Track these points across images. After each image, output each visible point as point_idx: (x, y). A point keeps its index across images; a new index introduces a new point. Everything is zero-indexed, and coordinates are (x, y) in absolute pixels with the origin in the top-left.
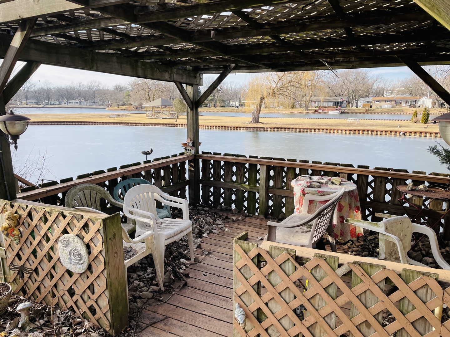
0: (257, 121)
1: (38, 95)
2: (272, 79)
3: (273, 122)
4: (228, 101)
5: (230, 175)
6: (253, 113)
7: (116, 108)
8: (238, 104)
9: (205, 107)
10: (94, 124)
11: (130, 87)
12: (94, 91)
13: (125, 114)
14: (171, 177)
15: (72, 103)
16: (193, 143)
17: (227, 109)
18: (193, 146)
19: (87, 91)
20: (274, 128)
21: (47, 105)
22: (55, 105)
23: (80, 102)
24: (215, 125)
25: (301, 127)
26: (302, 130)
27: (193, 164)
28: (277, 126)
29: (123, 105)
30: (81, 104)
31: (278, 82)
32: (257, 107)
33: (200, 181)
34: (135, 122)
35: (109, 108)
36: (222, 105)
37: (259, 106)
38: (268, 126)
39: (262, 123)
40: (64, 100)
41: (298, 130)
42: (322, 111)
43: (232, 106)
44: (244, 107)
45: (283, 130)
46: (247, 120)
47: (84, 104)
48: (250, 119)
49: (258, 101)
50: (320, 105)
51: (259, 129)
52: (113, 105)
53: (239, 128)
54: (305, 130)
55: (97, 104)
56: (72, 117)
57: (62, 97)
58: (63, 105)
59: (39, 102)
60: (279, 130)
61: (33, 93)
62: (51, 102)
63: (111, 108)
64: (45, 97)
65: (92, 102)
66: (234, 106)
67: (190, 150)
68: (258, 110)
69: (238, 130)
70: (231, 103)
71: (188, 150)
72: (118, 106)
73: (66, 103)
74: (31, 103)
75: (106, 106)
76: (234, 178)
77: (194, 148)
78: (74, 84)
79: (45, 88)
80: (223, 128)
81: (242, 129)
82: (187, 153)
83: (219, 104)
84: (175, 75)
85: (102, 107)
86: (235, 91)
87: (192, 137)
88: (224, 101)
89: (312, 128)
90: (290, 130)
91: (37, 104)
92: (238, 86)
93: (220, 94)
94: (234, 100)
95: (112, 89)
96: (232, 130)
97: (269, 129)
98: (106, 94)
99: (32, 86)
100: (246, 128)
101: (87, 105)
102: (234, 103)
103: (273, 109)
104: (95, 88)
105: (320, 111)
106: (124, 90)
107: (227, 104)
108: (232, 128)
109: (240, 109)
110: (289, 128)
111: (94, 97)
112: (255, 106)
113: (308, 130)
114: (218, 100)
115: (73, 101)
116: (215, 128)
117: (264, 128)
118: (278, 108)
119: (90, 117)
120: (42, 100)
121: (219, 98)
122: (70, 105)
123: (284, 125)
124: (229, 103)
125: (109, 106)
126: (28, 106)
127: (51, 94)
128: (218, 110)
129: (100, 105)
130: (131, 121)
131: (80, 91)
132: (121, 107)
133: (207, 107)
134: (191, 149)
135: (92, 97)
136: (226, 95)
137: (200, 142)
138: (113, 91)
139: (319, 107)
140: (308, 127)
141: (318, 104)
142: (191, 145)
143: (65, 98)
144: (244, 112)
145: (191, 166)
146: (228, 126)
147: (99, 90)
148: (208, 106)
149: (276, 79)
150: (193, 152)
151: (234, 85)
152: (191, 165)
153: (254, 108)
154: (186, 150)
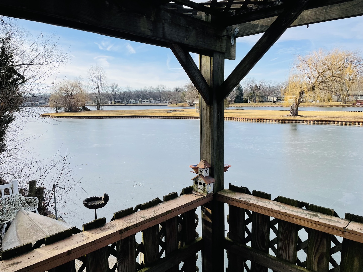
0: (296, 114)
1: (122, 96)
2: (311, 75)
3: (312, 115)
4: (267, 97)
5: (293, 247)
6: (292, 107)
7: (175, 105)
8: (275, 99)
9: (246, 102)
10: (155, 118)
11: (185, 89)
12: (160, 93)
13: (180, 109)
14: (163, 240)
15: (145, 101)
16: (212, 170)
17: (265, 103)
18: (211, 175)
19: (155, 93)
20: (314, 121)
21: (128, 103)
22: (133, 103)
23: (150, 101)
24: (254, 117)
25: (343, 120)
26: (344, 123)
27: (210, 211)
28: (317, 119)
29: (180, 103)
30: (151, 103)
31: (318, 78)
32: (296, 101)
33: (225, 244)
34: (186, 116)
35: (170, 105)
36: (261, 100)
37: (298, 100)
38: (307, 119)
39: (301, 116)
40: (139, 100)
41: (340, 123)
42: (360, 104)
43: (270, 101)
44: (281, 102)
45: (323, 123)
46: (286, 113)
47: (153, 102)
48: (289, 113)
49: (297, 95)
50: (359, 99)
51: (297, 122)
52: (173, 103)
53: (277, 121)
54: (348, 123)
55: (162, 102)
56: (141, 112)
57: (138, 97)
58: (139, 103)
59: (123, 102)
60: (320, 122)
61: (119, 95)
62: (130, 101)
63: (171, 105)
64: (127, 98)
65: (158, 101)
66: (272, 101)
67: (204, 185)
68: (297, 104)
69: (277, 123)
70: (269, 98)
71: (200, 184)
72: (177, 103)
73: (140, 102)
74: (118, 102)
75: (168, 104)
76: (302, 256)
77: (213, 180)
78: (147, 88)
79: (127, 91)
80: (262, 121)
81: (280, 121)
82: (199, 190)
83: (258, 99)
84: (166, 25)
85: (165, 104)
86: (273, 88)
87: (208, 158)
88: (262, 97)
89: (355, 121)
90: (332, 123)
91: (121, 102)
92: (276, 84)
93: (259, 91)
94: (272, 96)
95: (173, 91)
96: (271, 122)
97: (308, 122)
98: (168, 94)
99: (119, 90)
100: (284, 121)
101: (155, 103)
102: (272, 99)
103: (310, 103)
104: (161, 90)
105: (358, 104)
106: (182, 91)
107: (265, 99)
108: (271, 121)
109: (278, 103)
110: (330, 121)
111: (160, 97)
112: (294, 100)
113: (351, 123)
114: (257, 96)
115: (146, 100)
116: (254, 120)
117: (303, 121)
118: (314, 102)
119: (154, 112)
120: (125, 100)
121: (258, 94)
122: (143, 103)
123: (324, 118)
124: (267, 99)
125: (170, 104)
126: (115, 104)
127: (131, 95)
128: (257, 104)
129: (164, 103)
130: (183, 115)
131: (150, 93)
132: (178, 104)
133: (247, 102)
134: (205, 183)
135: (159, 97)
136: (264, 92)
137: (226, 165)
138: (174, 92)
139: (357, 100)
140: (351, 120)
141: (356, 98)
142: (207, 174)
143: (140, 98)
144: (281, 106)
145: (206, 213)
146: (267, 118)
147: (164, 92)
148: (249, 101)
149: (316, 75)
150: (210, 188)
151: (272, 83)
152: (207, 211)
153: (292, 102)
154: (196, 183)
